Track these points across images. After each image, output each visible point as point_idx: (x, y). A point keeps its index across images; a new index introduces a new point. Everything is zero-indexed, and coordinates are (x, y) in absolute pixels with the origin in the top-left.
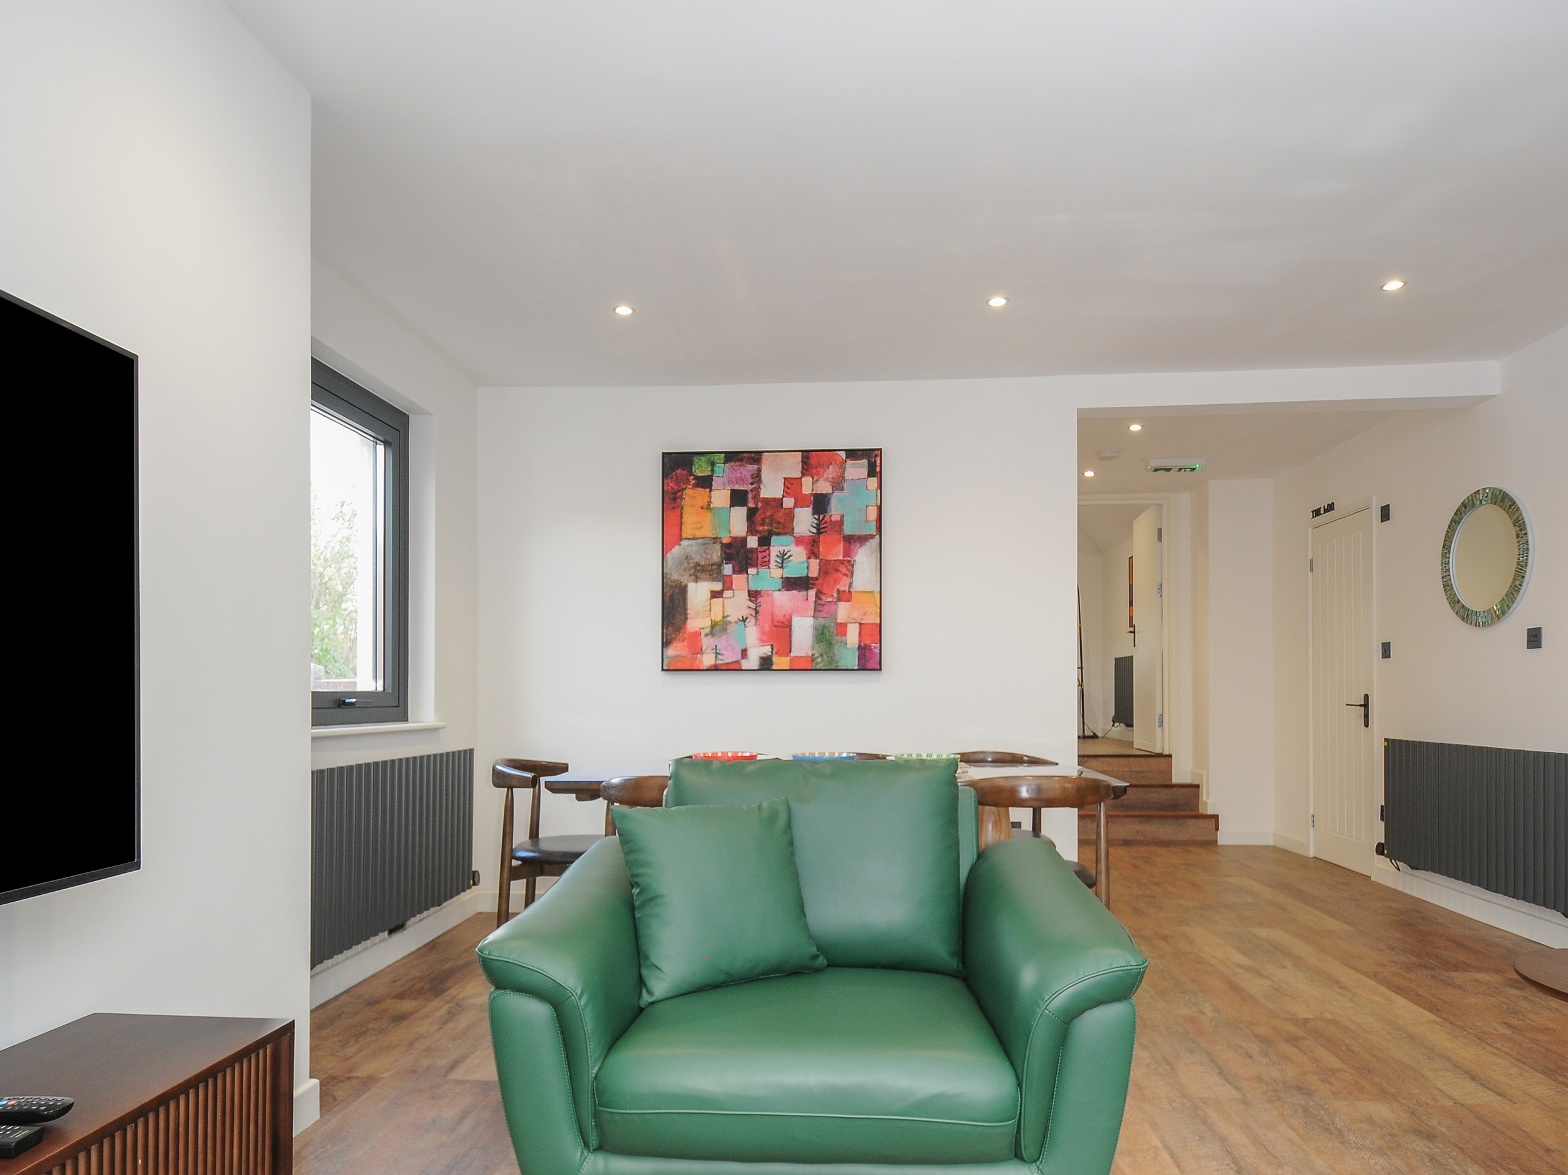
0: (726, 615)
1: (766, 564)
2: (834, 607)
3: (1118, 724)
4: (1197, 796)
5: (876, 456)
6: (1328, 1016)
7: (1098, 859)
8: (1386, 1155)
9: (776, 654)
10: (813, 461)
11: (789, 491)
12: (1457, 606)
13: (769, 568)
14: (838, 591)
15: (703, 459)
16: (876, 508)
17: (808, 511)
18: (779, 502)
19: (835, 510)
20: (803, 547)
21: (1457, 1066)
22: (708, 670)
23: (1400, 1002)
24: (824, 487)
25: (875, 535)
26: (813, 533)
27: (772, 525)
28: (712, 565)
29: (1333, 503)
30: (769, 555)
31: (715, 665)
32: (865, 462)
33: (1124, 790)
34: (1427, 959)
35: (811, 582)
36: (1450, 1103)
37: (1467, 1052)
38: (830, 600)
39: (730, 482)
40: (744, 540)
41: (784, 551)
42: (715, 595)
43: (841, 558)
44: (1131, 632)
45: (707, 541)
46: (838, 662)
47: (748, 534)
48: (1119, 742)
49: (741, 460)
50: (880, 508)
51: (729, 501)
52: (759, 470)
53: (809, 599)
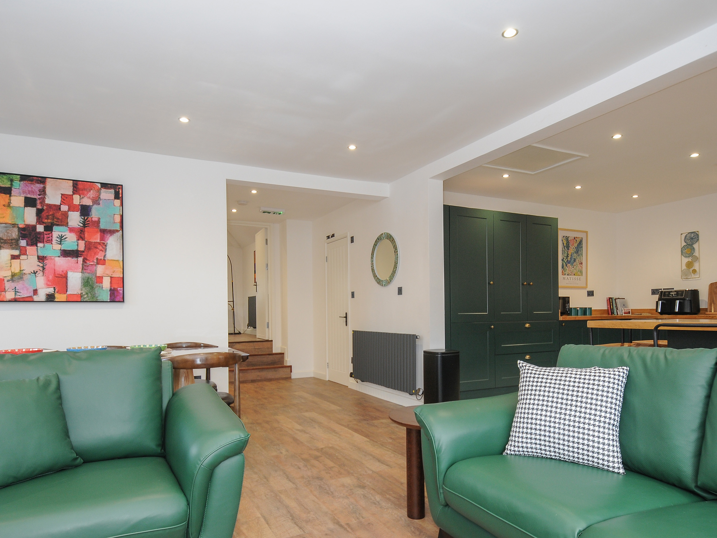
0: (22, 269)
1: (50, 241)
2: (95, 267)
3: (250, 327)
4: (283, 358)
5: (119, 188)
6: (330, 445)
7: (235, 390)
8: (348, 498)
9: (57, 292)
10: (80, 186)
11: (64, 201)
12: (376, 278)
13: (52, 244)
14: (97, 259)
15: (5, 177)
16: (120, 216)
17: (78, 214)
18: (58, 208)
19: (95, 214)
20: (74, 233)
21: (374, 457)
22: (9, 301)
23: (356, 435)
24: (87, 202)
25: (120, 230)
26: (81, 226)
27: (53, 220)
28: (12, 240)
29: (334, 234)
30: (52, 237)
31: (15, 299)
32: (113, 191)
33: (247, 357)
34: (366, 417)
35: (79, 253)
36: (370, 472)
37: (377, 451)
38: (92, 263)
39: (24, 192)
40: (34, 227)
41: (62, 235)
42: (14, 257)
43: (98, 241)
44: (255, 285)
45: (8, 225)
46: (97, 297)
47: (37, 224)
48: (250, 335)
49: (32, 181)
50: (122, 216)
51: (24, 204)
52: (44, 188)
53: (78, 262)
